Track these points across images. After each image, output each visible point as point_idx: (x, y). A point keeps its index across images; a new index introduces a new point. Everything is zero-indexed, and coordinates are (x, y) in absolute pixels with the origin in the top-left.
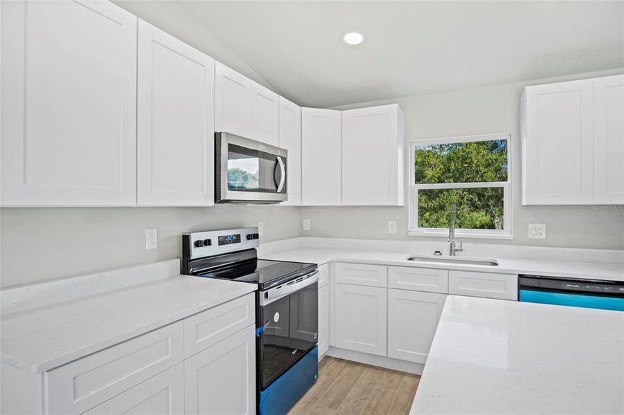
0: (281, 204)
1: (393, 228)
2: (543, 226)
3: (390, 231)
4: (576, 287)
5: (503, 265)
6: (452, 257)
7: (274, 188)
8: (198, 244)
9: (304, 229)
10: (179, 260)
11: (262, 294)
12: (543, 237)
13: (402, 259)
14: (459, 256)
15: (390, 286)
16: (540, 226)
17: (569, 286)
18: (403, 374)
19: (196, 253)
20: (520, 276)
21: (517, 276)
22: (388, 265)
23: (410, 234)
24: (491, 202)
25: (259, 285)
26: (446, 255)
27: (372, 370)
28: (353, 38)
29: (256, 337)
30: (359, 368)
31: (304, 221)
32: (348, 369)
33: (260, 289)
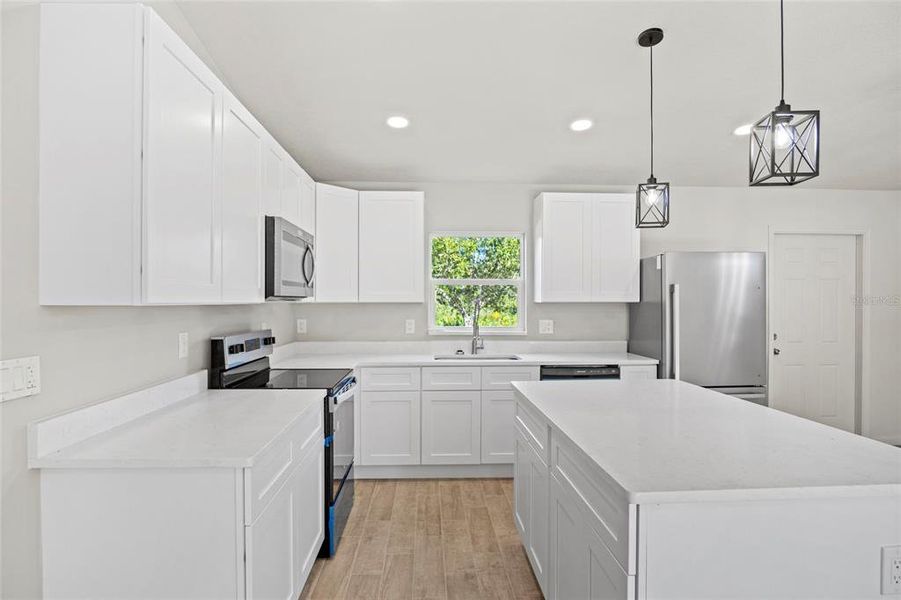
0: (304, 300)
1: (411, 326)
2: (551, 322)
3: (408, 332)
4: (583, 372)
5: (525, 358)
6: (475, 356)
7: (304, 281)
8: (233, 350)
9: (299, 331)
10: (206, 371)
11: (331, 399)
12: (551, 332)
13: (431, 360)
14: (481, 354)
15: (424, 388)
16: (547, 321)
17: (579, 372)
18: (438, 480)
19: (231, 360)
20: (542, 367)
21: (539, 368)
22: (422, 367)
23: (430, 333)
24: (461, 298)
25: (329, 390)
26: (468, 354)
27: (405, 483)
28: (398, 122)
29: (325, 447)
30: (390, 484)
31: (299, 321)
32: (378, 487)
33: (330, 394)
